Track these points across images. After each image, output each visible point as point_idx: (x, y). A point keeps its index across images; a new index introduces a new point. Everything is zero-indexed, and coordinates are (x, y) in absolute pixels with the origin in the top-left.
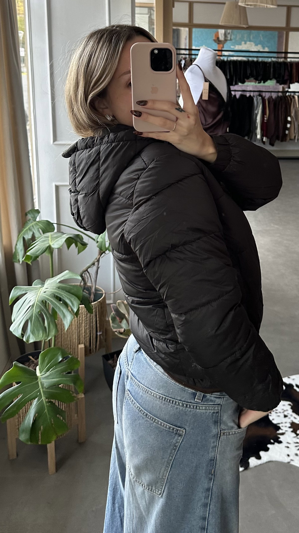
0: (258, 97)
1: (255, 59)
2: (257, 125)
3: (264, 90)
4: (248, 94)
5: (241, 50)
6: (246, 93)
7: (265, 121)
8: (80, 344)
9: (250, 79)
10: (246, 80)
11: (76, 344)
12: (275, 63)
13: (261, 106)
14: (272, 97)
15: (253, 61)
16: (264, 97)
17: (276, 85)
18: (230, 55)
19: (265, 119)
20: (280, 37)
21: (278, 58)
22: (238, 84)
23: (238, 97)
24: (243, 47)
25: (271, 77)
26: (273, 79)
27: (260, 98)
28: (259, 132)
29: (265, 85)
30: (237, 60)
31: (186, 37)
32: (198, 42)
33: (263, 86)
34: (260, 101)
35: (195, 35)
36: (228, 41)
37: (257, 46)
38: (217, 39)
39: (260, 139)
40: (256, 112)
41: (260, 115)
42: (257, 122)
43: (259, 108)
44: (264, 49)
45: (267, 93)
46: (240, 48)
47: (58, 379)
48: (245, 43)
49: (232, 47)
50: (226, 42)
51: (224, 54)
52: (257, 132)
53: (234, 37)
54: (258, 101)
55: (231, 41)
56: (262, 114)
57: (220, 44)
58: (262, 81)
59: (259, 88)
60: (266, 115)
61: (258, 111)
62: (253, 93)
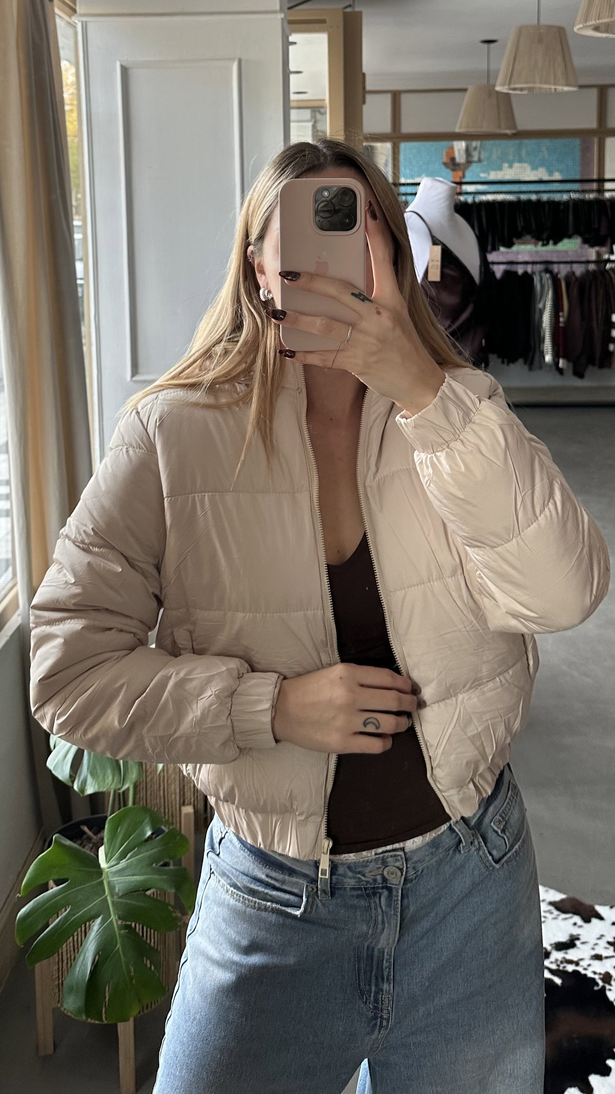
0: (543, 274)
1: (534, 197)
2: (544, 334)
3: (555, 259)
4: (520, 270)
5: (504, 180)
6: (516, 267)
7: (561, 325)
8: (184, 804)
9: (524, 238)
10: (514, 240)
11: (176, 804)
12: (578, 204)
13: (550, 294)
14: (573, 273)
15: (529, 201)
16: (557, 274)
17: (581, 248)
18: (479, 191)
19: (561, 319)
20: (585, 150)
21: (584, 191)
22: (499, 249)
24: (505, 174)
25: (570, 232)
26: (575, 236)
27: (548, 275)
28: (549, 349)
29: (556, 249)
30: (494, 200)
31: (387, 160)
32: (412, 170)
33: (552, 252)
34: (548, 283)
35: (405, 155)
36: (474, 164)
37: (536, 171)
38: (451, 161)
39: (551, 363)
40: (540, 306)
41: (549, 313)
42: (544, 327)
43: (547, 297)
44: (552, 176)
45: (562, 266)
46: (500, 176)
47: (142, 877)
48: (510, 167)
49: (483, 176)
50: (469, 166)
51: (466, 189)
52: (545, 349)
53: (486, 155)
54: (543, 283)
55: (480, 163)
56: (553, 311)
57: (458, 170)
58: (551, 241)
59: (544, 255)
60: (563, 312)
61: (544, 303)
62: (532, 268)
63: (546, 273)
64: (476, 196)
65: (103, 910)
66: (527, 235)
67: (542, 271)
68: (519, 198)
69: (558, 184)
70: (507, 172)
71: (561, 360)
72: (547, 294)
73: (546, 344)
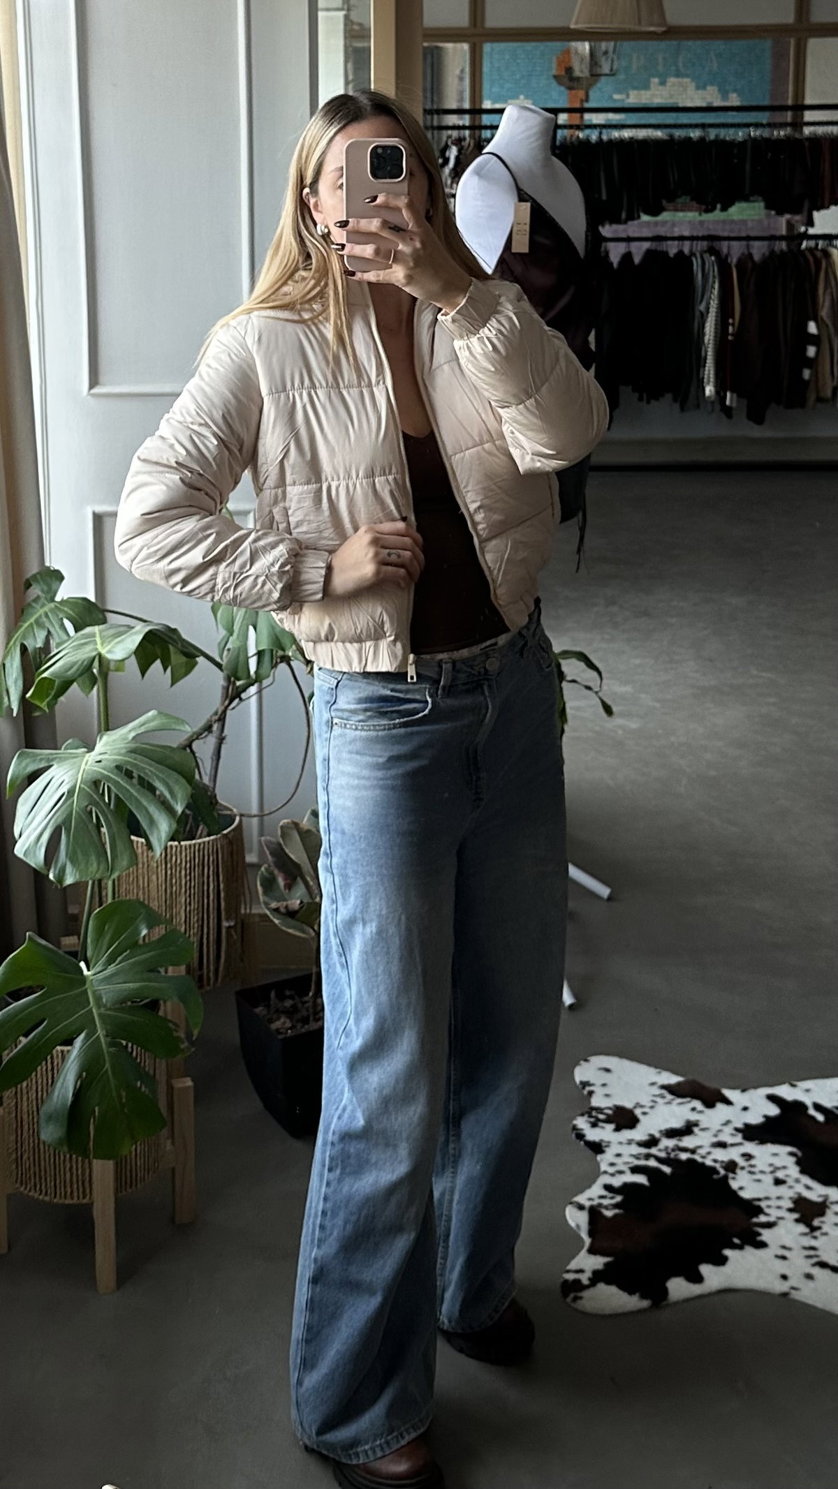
0: (706, 256)
1: (695, 134)
2: (706, 351)
3: (724, 234)
4: (672, 249)
5: (651, 106)
6: (667, 245)
7: (729, 338)
9: (678, 202)
10: (664, 202)
12: (757, 146)
13: (716, 289)
14: (750, 256)
15: (688, 140)
16: (726, 256)
17: (764, 216)
18: (609, 123)
20: (777, 57)
21: (771, 125)
22: (639, 217)
23: (637, 260)
24: (653, 95)
25: (748, 192)
26: (755, 198)
27: (713, 258)
28: (712, 376)
29: (730, 218)
30: (631, 139)
31: (462, 71)
32: (503, 88)
33: (724, 222)
34: (714, 271)
35: (492, 63)
36: (603, 79)
37: (704, 92)
38: (566, 73)
39: (713, 398)
40: (702, 307)
41: (714, 318)
42: (706, 341)
43: (712, 293)
44: (728, 99)
45: (734, 243)
46: (646, 99)
47: (137, 985)
48: (663, 83)
49: (618, 99)
50: (596, 82)
51: (591, 120)
52: (706, 376)
53: (624, 64)
54: (706, 271)
55: (612, 78)
56: (719, 315)
57: (578, 89)
58: (719, 206)
59: (711, 227)
60: (733, 318)
61: (708, 304)
62: (692, 246)
63: (711, 255)
64: (604, 131)
65: (88, 1024)
66: (684, 197)
67: (706, 252)
68: (671, 136)
69: (734, 113)
70: (657, 92)
71: (728, 394)
72: (713, 287)
73: (707, 368)
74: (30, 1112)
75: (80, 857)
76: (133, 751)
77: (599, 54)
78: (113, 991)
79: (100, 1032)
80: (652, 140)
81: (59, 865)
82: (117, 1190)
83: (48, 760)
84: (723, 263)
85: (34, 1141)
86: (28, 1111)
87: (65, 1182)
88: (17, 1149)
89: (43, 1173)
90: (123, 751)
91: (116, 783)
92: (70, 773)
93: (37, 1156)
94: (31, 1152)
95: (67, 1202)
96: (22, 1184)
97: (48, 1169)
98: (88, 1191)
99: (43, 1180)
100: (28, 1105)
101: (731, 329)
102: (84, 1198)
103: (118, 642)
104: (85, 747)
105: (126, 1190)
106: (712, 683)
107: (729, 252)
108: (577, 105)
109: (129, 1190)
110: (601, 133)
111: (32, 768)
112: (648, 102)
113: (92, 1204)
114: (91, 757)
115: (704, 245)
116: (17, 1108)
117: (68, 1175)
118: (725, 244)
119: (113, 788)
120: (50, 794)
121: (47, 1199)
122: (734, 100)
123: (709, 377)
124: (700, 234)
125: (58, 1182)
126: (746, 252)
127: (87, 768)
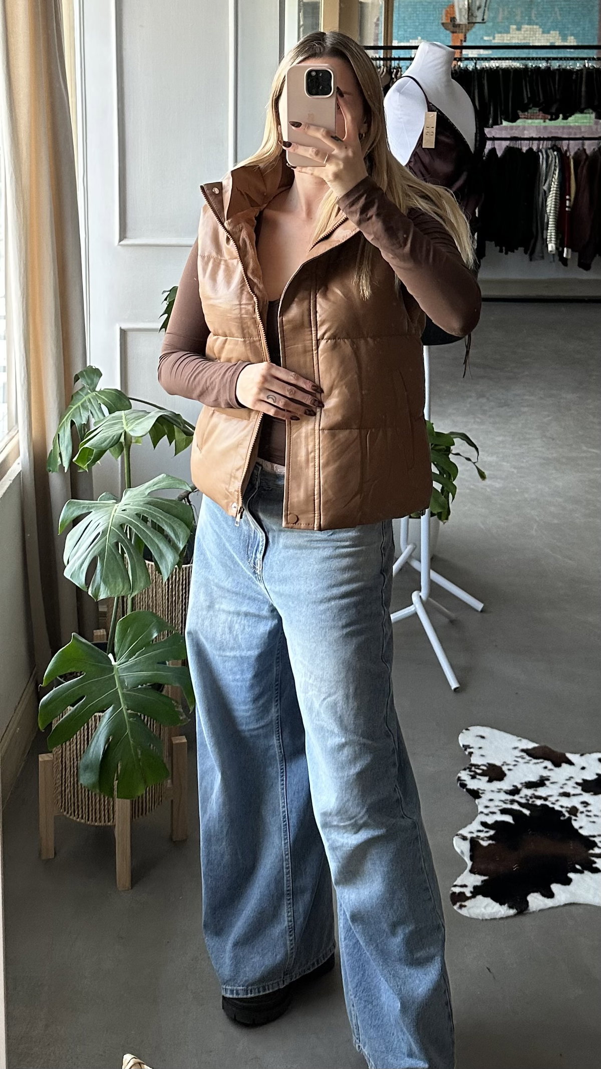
0: (550, 152)
2: (548, 220)
3: (565, 136)
4: (525, 146)
5: (509, 45)
6: (521, 144)
7: (566, 209)
9: (530, 111)
13: (556, 174)
14: (583, 151)
15: (538, 69)
16: (566, 152)
23: (499, 154)
24: (512, 38)
25: (583, 106)
26: (588, 110)
27: (556, 153)
28: (553, 236)
29: (568, 124)
30: (498, 67)
31: (378, 20)
32: (406, 31)
33: (563, 127)
34: (556, 162)
35: (399, 14)
36: (476, 24)
37: (549, 35)
38: (451, 21)
39: (554, 253)
40: (545, 188)
41: (554, 195)
42: (548, 211)
43: (553, 177)
44: (567, 39)
45: (571, 142)
46: (507, 40)
47: (149, 673)
48: (519, 29)
49: (487, 40)
50: (472, 27)
51: (468, 55)
52: (548, 237)
53: (492, 15)
54: (550, 162)
55: (484, 24)
56: (558, 192)
57: (459, 33)
58: (561, 116)
59: (553, 131)
60: (570, 195)
61: (550, 185)
62: (539, 145)
63: (554, 152)
64: (478, 62)
65: (114, 701)
66: (533, 108)
67: (549, 149)
68: (526, 66)
69: (572, 50)
70: (514, 35)
71: (565, 249)
72: (554, 173)
73: (549, 231)
74: (72, 759)
75: (111, 580)
76: (149, 503)
77: (474, 8)
78: (132, 677)
79: (123, 707)
80: (512, 68)
81: (96, 585)
82: (133, 816)
83: (88, 508)
84: (563, 157)
85: (74, 780)
86: (70, 758)
87: (95, 810)
88: (62, 784)
89: (80, 803)
90: (142, 503)
91: (137, 527)
92: (104, 518)
93: (76, 791)
94: (72, 788)
95: (96, 824)
96: (65, 811)
97: (84, 801)
98: (112, 816)
99: (80, 808)
100: (70, 754)
101: (568, 202)
102: (109, 822)
103: (138, 424)
104: (114, 499)
105: (138, 816)
106: (554, 455)
107: (568, 147)
108: (459, 44)
109: (140, 816)
110: (476, 64)
111: (77, 513)
112: (508, 42)
113: (115, 825)
114: (120, 506)
115: (549, 144)
116: (62, 755)
117: (98, 805)
118: (565, 143)
119: (133, 529)
120: (89, 533)
121: (83, 821)
122: (572, 41)
123: (551, 238)
124: (546, 136)
125: (90, 810)
126: (581, 149)
127: (116, 514)
